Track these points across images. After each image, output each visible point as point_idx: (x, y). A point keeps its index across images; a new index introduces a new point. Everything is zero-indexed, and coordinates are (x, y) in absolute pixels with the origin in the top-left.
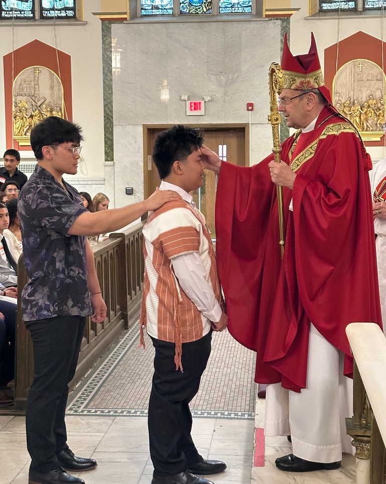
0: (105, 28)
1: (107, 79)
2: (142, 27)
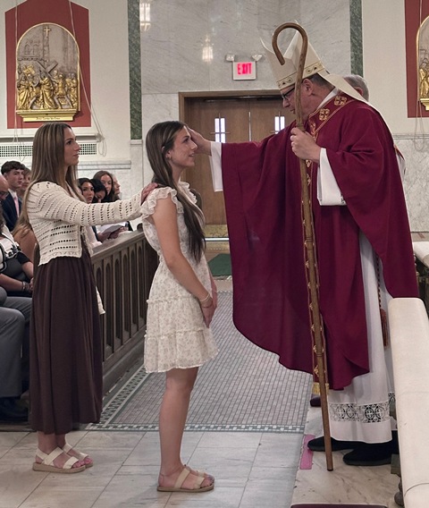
1: (134, 38)
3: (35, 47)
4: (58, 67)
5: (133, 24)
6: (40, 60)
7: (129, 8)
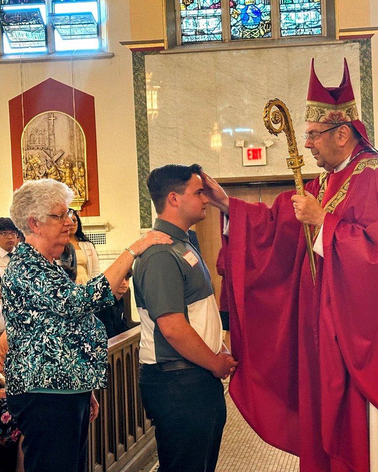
0: (137, 60)
1: (141, 125)
2: (184, 57)
3: (41, 136)
4: (65, 156)
5: (140, 111)
6: (47, 150)
7: (135, 95)
